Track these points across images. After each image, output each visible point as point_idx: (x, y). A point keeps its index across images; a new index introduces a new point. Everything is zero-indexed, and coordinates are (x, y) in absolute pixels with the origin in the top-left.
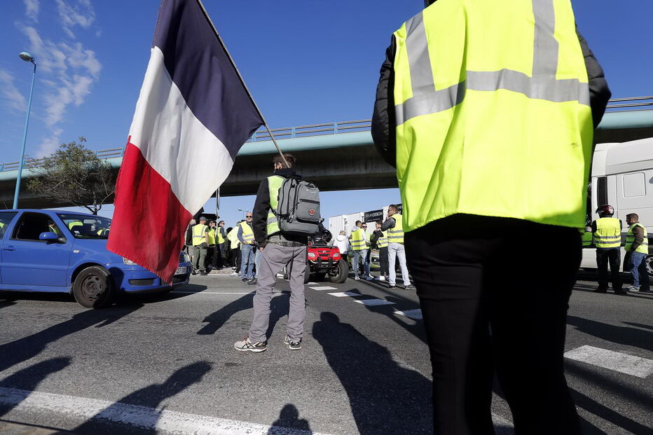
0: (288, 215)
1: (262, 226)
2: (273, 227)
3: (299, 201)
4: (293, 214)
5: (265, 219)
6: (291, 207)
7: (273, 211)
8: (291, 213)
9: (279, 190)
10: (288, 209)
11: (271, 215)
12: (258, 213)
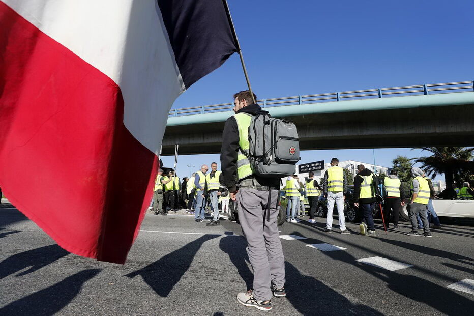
0: (265, 155)
1: (232, 169)
2: (245, 170)
3: (277, 139)
4: (271, 154)
5: (235, 161)
6: (268, 147)
7: (244, 152)
8: (269, 153)
9: (249, 129)
10: (264, 149)
11: (241, 157)
12: (228, 155)
